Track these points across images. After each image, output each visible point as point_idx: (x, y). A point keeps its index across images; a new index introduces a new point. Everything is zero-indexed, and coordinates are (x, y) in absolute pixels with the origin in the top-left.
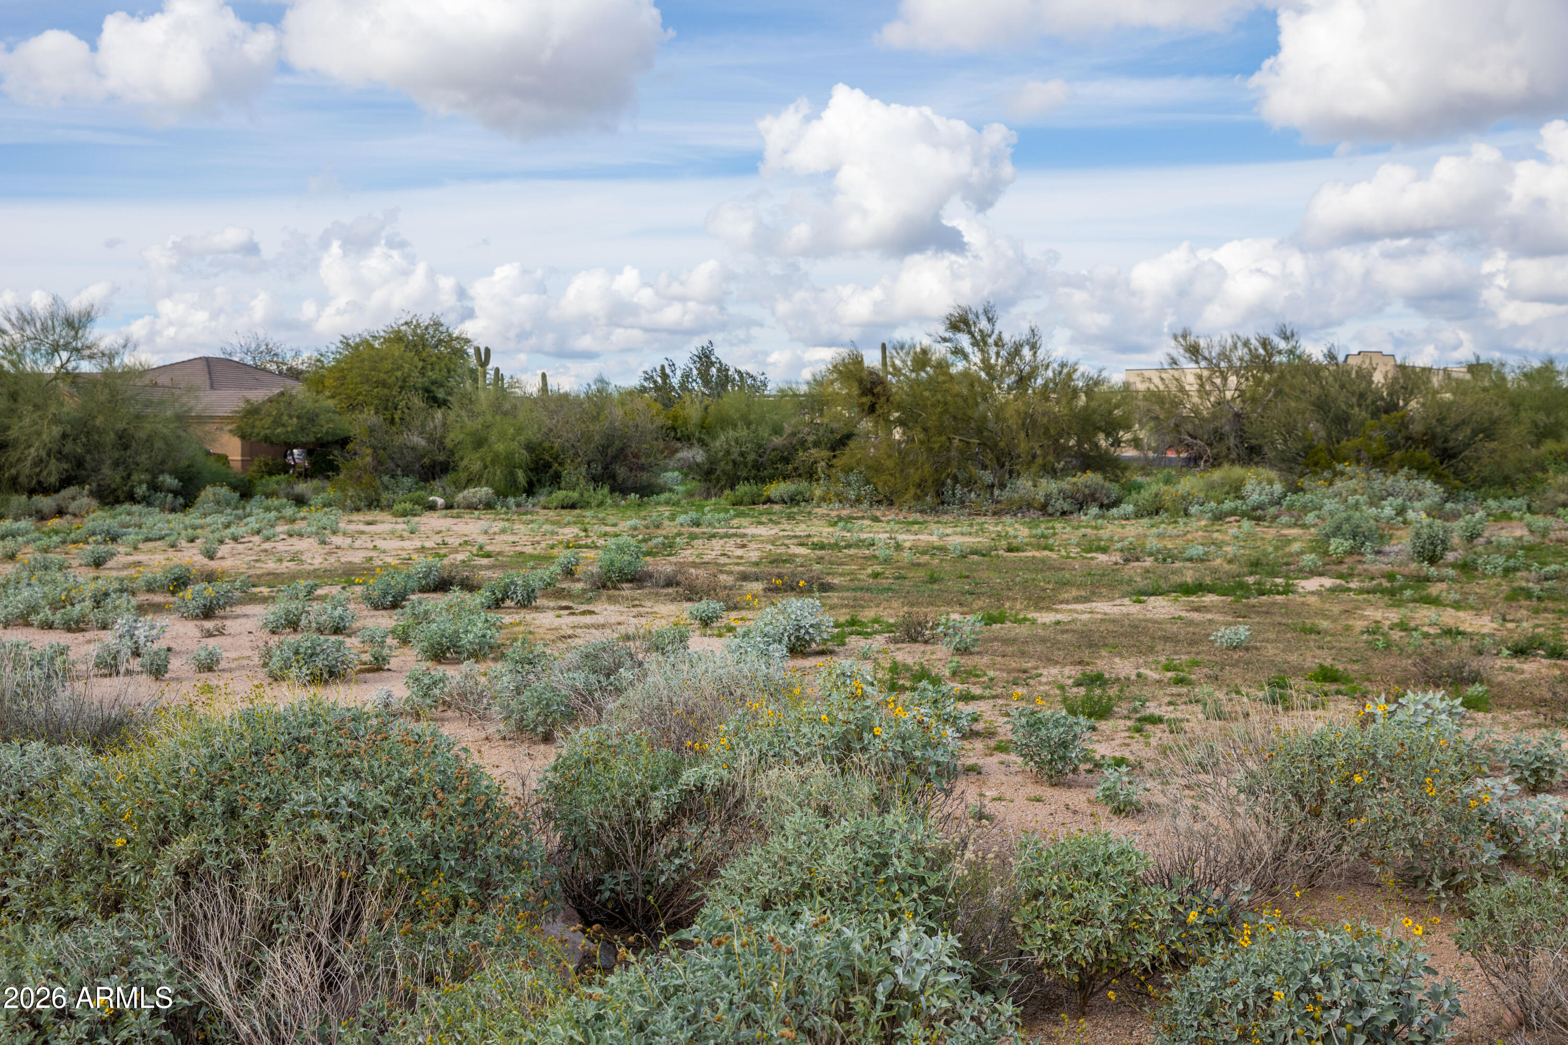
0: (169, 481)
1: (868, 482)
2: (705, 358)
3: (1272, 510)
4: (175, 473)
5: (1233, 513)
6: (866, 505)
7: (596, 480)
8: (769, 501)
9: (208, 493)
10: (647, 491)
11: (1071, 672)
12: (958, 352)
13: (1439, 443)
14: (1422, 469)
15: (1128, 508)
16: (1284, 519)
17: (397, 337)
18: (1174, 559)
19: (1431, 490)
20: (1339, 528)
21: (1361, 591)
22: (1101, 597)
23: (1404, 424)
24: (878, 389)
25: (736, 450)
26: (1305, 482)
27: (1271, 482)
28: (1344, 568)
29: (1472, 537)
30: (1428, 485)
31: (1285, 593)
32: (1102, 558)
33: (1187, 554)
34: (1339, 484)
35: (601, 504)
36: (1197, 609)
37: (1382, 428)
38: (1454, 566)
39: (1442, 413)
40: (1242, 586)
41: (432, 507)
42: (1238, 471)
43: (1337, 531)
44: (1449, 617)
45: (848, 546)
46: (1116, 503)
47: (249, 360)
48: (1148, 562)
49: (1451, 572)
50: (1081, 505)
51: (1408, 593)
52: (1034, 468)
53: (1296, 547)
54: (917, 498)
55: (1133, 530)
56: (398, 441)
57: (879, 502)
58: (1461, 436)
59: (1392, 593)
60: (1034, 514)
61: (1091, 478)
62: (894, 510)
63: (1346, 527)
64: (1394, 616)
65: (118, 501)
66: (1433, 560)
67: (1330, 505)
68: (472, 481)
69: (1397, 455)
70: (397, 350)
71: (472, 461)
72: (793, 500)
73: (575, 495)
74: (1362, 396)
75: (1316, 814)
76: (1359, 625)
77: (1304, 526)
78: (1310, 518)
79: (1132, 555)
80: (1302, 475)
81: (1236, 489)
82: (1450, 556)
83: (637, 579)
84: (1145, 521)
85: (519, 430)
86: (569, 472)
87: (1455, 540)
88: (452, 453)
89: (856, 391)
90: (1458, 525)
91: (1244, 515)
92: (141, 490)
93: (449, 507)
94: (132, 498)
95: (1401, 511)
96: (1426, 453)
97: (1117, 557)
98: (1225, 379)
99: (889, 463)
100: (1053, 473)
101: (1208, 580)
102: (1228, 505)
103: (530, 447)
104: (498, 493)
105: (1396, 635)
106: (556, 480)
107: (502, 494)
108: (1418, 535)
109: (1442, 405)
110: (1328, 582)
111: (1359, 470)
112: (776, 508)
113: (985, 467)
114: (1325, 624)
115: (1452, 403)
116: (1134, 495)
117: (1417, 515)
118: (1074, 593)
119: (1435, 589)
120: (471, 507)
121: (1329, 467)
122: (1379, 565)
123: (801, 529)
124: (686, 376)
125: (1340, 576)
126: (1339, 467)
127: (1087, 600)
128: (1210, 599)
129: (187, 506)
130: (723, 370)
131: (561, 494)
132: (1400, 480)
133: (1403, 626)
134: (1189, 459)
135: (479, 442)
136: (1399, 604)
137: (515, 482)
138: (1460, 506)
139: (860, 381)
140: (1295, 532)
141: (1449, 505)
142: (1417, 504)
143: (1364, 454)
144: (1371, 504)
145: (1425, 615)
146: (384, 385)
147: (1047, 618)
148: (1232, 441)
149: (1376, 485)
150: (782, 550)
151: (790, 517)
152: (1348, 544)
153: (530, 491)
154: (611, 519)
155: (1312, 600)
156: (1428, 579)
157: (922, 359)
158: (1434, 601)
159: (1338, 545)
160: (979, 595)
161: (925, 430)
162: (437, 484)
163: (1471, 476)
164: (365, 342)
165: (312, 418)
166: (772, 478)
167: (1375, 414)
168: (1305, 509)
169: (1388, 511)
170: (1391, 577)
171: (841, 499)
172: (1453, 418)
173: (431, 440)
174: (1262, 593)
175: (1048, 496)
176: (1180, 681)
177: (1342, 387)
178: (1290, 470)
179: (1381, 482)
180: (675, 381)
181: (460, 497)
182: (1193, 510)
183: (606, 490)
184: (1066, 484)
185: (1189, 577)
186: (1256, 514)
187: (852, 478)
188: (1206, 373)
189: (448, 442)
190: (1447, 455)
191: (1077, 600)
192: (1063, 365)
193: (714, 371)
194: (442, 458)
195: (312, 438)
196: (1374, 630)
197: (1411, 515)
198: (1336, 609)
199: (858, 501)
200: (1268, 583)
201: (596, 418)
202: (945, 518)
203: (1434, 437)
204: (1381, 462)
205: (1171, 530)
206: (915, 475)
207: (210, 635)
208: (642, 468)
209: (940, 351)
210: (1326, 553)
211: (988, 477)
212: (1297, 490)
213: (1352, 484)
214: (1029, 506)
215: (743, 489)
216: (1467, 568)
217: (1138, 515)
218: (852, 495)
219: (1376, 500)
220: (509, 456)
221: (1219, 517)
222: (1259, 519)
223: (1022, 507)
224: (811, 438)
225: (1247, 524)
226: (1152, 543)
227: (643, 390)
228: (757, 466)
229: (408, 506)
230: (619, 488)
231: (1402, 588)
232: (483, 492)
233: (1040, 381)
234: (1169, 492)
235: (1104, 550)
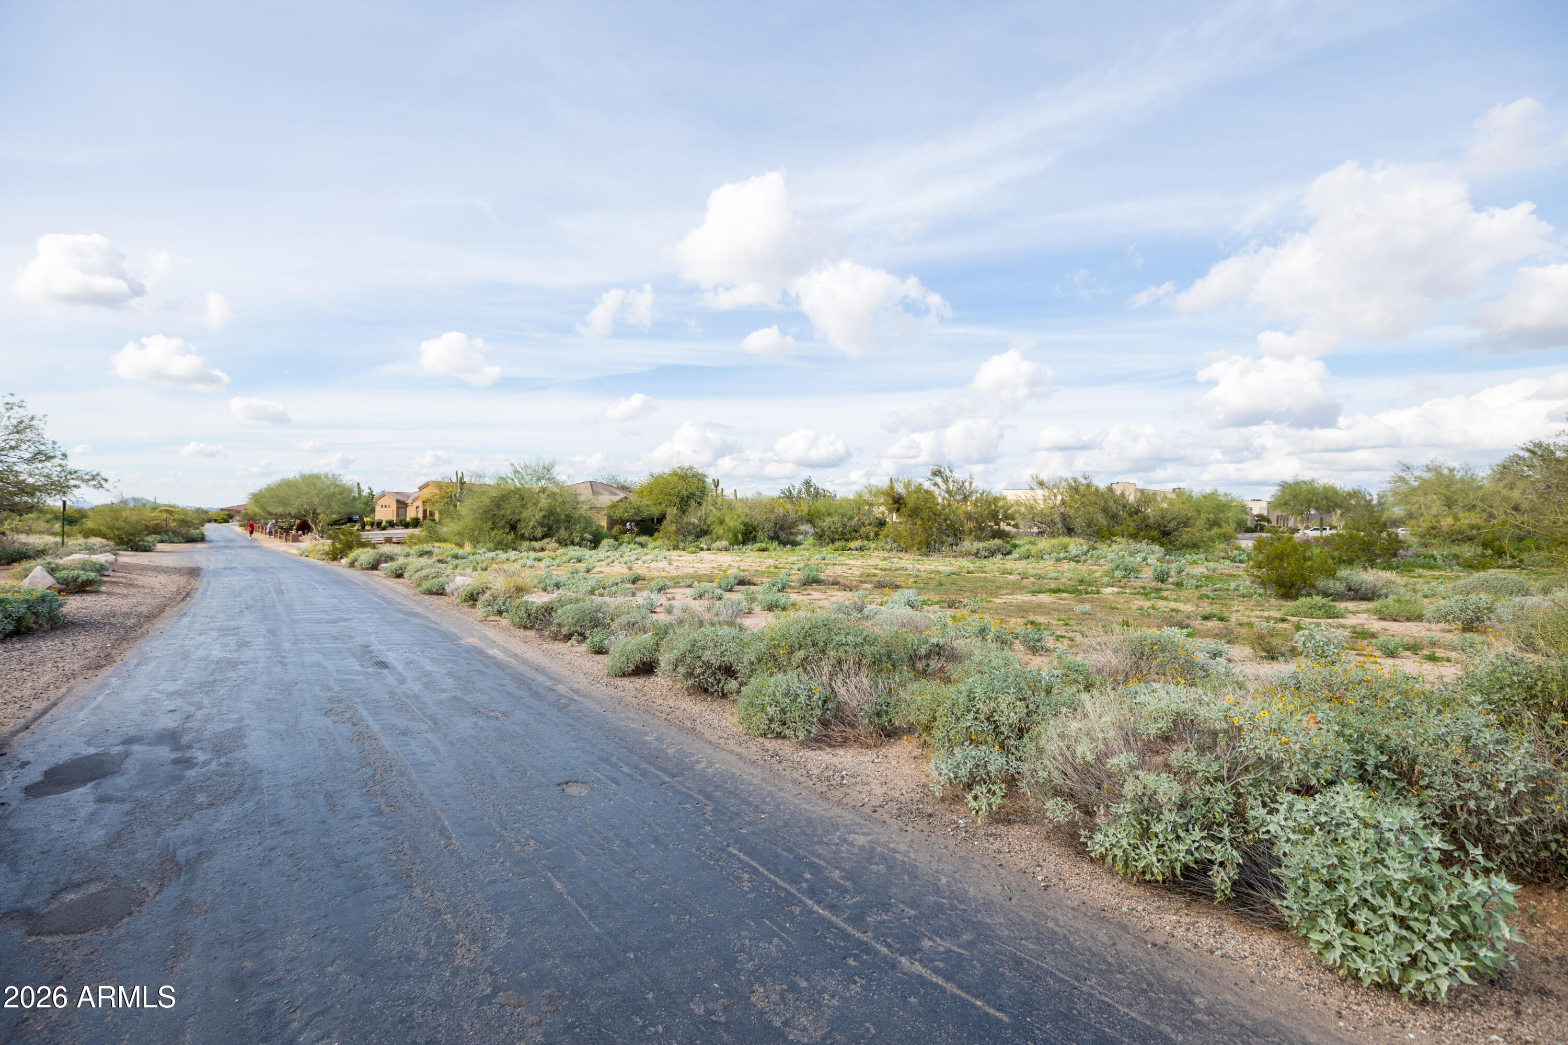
0: (588, 536)
1: (895, 542)
2: (808, 483)
3: (1084, 558)
4: (591, 533)
5: (1065, 558)
6: (895, 552)
7: (772, 539)
8: (850, 549)
9: (605, 542)
10: (795, 544)
11: (1020, 621)
12: (936, 484)
13: (1162, 528)
14: (1153, 540)
15: (1015, 555)
16: (1090, 562)
17: (675, 474)
18: (1044, 579)
19: (1158, 550)
20: (1118, 566)
21: (1131, 594)
22: (1017, 593)
23: (1146, 518)
24: (901, 501)
25: (833, 527)
26: (1098, 545)
27: (1082, 545)
28: (1122, 584)
29: (1180, 572)
30: (1156, 548)
31: (1098, 593)
32: (1010, 577)
33: (1049, 576)
34: (1114, 546)
35: (775, 549)
36: (1061, 599)
37: (1134, 521)
38: (1172, 584)
39: (1164, 512)
40: (1077, 590)
41: (702, 549)
42: (1066, 540)
43: (1117, 567)
44: (1173, 605)
45: (896, 570)
46: (1009, 553)
47: (604, 482)
48: (1032, 579)
49: (1172, 587)
50: (993, 554)
51: (1153, 595)
52: (972, 537)
53: (1098, 574)
54: (918, 549)
55: (1021, 565)
56: (686, 520)
57: (901, 551)
58: (1172, 525)
59: (1146, 595)
60: (972, 557)
61: (997, 541)
62: (908, 554)
63: (1121, 566)
64: (1147, 604)
65: (566, 545)
66: (1163, 581)
67: (1111, 556)
68: (719, 538)
69: (1142, 533)
70: (675, 479)
71: (719, 530)
72: (861, 549)
73: (764, 545)
74: (1124, 506)
75: (1141, 658)
76: (1134, 607)
77: (1099, 565)
78: (1102, 562)
79: (1024, 576)
80: (1096, 542)
81: (1065, 548)
82: (1170, 580)
83: (817, 581)
84: (1024, 561)
85: (739, 516)
86: (760, 535)
87: (1172, 573)
88: (709, 526)
89: (891, 501)
90: (1174, 566)
91: (1070, 559)
92: (577, 540)
93: (709, 549)
94: (573, 543)
95: (1145, 559)
96: (1156, 533)
97: (1018, 577)
98: (1055, 496)
99: (905, 534)
100: (979, 539)
101: (1062, 587)
102: (1062, 555)
103: (745, 524)
104: (730, 544)
105: (1151, 611)
106: (754, 540)
107: (732, 544)
108: (1156, 570)
109: (1162, 510)
110: (1116, 590)
111: (1124, 540)
112: (854, 552)
113: (948, 536)
114: (1119, 606)
115: (1167, 509)
116: (1017, 550)
117: (1152, 560)
118: (1005, 591)
119: (1165, 594)
120: (719, 550)
121: (1109, 538)
122: (1138, 583)
123: (870, 562)
124: (800, 491)
125: (1121, 587)
126: (1114, 539)
127: (1011, 594)
128: (1064, 595)
129: (595, 547)
130: (817, 489)
131: (758, 545)
132: (1143, 545)
133: (1153, 608)
134: (1039, 533)
135: (722, 522)
136: (1149, 599)
137: (737, 538)
138: (1173, 558)
139: (893, 498)
140: (1095, 568)
141: (1167, 557)
142: (1152, 556)
143: (1126, 533)
144: (1130, 556)
145: (1161, 604)
146: (670, 494)
147: (998, 601)
148: (1060, 525)
149: (1132, 547)
150: (868, 571)
151: (862, 557)
152: (1123, 573)
153: (744, 543)
154: (785, 556)
155: (1110, 596)
156: (1161, 589)
157: (919, 488)
158: (1165, 599)
159: (1119, 574)
160: (965, 591)
161: (922, 519)
162: (702, 539)
163: (1177, 543)
164: (660, 475)
165: (638, 510)
166: (853, 539)
167: (1131, 515)
168: (1099, 558)
169: (1139, 559)
170: (1144, 588)
171: (883, 549)
172: (1169, 517)
173: (700, 520)
174: (1087, 593)
175: (978, 550)
176: (1066, 625)
177: (1115, 502)
178: (1089, 540)
179: (1134, 546)
180: (795, 493)
181: (714, 545)
182: (1046, 557)
183: (777, 543)
184: (986, 544)
185: (1053, 585)
186: (1076, 559)
187: (889, 540)
188: (1047, 494)
189: (709, 522)
190: (1166, 534)
191: (1007, 594)
192: (984, 492)
193: (812, 489)
194: (705, 528)
195: (640, 518)
196: (1141, 609)
197: (1149, 561)
198: (1122, 601)
199: (891, 550)
200: (1089, 589)
201: (772, 511)
202: (932, 558)
203: (1159, 525)
204: (1134, 536)
205: (1037, 565)
206: (917, 539)
207: (670, 600)
208: (792, 534)
209: (927, 485)
210: (1113, 577)
211: (951, 540)
212: (1094, 549)
213: (1120, 546)
214: (970, 554)
215: (837, 544)
216: (1179, 585)
217: (1020, 559)
218: (888, 547)
219: (1132, 554)
220: (735, 528)
221: (1058, 560)
222: (1078, 562)
223: (967, 554)
224: (867, 522)
225: (1073, 564)
226: (1032, 572)
227: (780, 498)
228: (843, 534)
229: (694, 549)
230: (784, 543)
231: (1150, 593)
232: (725, 543)
233: (974, 498)
234: (1034, 550)
235: (1010, 574)
